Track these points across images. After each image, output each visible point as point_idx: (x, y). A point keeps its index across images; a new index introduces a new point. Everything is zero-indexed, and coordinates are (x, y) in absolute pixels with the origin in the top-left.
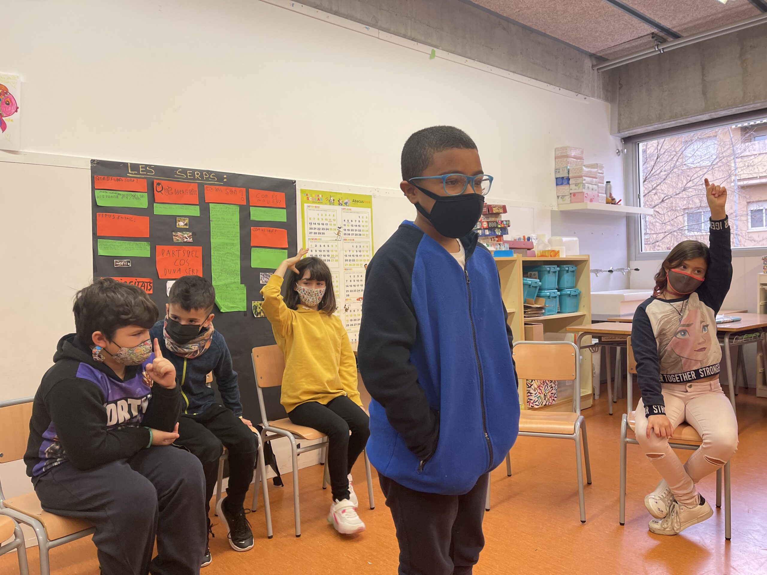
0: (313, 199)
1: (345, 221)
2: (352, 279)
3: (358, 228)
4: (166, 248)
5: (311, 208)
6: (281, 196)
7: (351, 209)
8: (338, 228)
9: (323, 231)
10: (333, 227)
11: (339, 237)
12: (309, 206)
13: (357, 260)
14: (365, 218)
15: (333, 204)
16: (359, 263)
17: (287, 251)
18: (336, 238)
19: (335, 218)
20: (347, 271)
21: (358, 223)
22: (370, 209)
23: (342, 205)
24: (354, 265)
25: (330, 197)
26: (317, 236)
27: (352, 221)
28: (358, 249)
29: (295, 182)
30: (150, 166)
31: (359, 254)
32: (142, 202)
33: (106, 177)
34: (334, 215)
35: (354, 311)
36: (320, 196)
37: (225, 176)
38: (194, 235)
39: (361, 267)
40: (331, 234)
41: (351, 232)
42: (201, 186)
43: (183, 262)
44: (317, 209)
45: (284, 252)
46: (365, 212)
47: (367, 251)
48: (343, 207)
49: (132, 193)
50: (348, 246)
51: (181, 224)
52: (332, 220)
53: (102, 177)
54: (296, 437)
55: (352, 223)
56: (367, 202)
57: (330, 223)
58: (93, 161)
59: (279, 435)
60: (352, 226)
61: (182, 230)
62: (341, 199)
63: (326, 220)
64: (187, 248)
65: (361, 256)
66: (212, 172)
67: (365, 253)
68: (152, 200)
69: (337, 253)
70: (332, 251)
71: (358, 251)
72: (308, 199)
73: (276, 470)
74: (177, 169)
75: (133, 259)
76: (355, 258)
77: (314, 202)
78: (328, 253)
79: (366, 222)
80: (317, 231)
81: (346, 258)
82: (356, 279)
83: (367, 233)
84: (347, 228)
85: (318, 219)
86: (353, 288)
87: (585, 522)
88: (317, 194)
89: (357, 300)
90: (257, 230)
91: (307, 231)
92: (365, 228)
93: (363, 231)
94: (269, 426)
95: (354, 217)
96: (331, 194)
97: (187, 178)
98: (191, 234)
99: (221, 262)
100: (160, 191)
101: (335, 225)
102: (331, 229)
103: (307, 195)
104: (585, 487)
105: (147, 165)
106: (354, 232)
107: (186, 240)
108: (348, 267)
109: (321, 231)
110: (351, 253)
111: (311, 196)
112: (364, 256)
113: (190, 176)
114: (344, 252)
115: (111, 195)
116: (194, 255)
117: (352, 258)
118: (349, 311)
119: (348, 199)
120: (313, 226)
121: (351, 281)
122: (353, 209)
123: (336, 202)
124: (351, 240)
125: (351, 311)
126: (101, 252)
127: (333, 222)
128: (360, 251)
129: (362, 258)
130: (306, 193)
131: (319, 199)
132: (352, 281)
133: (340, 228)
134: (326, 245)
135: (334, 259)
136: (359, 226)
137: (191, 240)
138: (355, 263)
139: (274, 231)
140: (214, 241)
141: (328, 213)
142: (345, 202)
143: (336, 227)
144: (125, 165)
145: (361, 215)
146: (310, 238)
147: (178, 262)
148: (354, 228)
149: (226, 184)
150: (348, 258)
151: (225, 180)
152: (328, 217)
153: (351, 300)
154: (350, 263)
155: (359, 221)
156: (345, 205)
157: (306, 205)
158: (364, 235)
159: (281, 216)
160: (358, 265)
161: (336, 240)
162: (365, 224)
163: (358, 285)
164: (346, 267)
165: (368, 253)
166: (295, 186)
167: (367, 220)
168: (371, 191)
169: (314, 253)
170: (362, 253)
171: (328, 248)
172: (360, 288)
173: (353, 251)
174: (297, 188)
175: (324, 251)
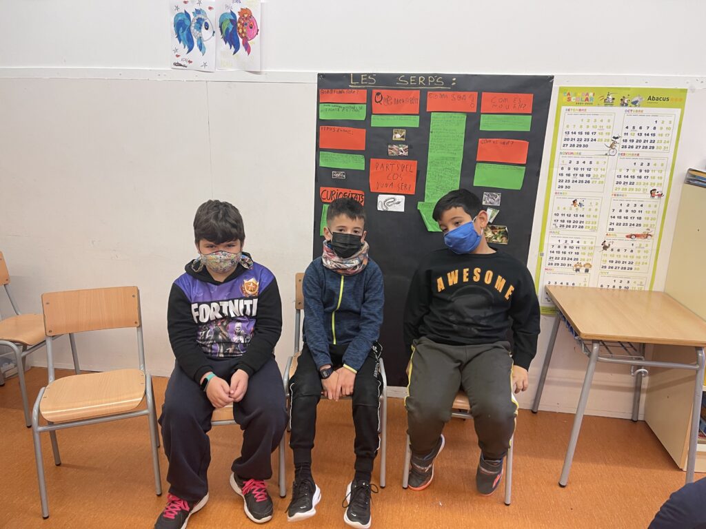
0: (577, 99)
1: (627, 128)
2: (624, 208)
3: (650, 138)
4: (381, 161)
5: (572, 112)
6: (527, 99)
7: (642, 111)
8: (614, 138)
9: (586, 143)
10: (604, 137)
11: (612, 150)
12: (569, 110)
13: (639, 184)
14: (666, 122)
15: (612, 105)
16: (642, 187)
17: (524, 168)
18: (607, 152)
19: (611, 124)
20: (616, 198)
21: (651, 131)
22: (679, 110)
23: (627, 105)
24: (632, 190)
25: (608, 95)
26: (575, 149)
27: (641, 127)
28: (645, 167)
29: (553, 78)
30: (371, 75)
32: (360, 114)
33: (330, 90)
34: (609, 121)
35: (619, 250)
36: (591, 94)
37: (454, 79)
38: (410, 147)
39: (644, 193)
40: (600, 147)
41: (635, 144)
42: (424, 94)
43: (395, 177)
44: (582, 113)
45: (520, 170)
46: (667, 116)
47: (660, 171)
48: (628, 108)
49: (352, 105)
50: (628, 163)
51: (398, 136)
52: (604, 127)
53: (326, 90)
55: (640, 131)
56: (677, 99)
57: (601, 131)
58: (319, 75)
60: (640, 134)
61: (398, 143)
62: (627, 96)
63: (595, 127)
64: (401, 162)
65: (646, 177)
66: (439, 75)
68: (369, 113)
69: (603, 173)
70: (596, 169)
71: (643, 171)
72: (569, 99)
74: (398, 75)
75: (347, 171)
77: (577, 104)
79: (668, 129)
80: (576, 143)
81: (619, 180)
82: (631, 208)
83: (667, 145)
84: (628, 138)
85: (581, 127)
88: (586, 92)
89: (627, 237)
90: (487, 142)
91: (560, 141)
92: (663, 138)
93: (660, 142)
95: (647, 122)
96: (609, 91)
97: (409, 85)
98: (407, 147)
99: (437, 178)
100: (379, 102)
101: (609, 134)
102: (601, 140)
103: (569, 94)
105: (368, 74)
106: (642, 144)
107: (401, 153)
108: (619, 192)
109: (583, 143)
110: (630, 173)
111: (575, 95)
112: (653, 178)
113: (412, 82)
114: (618, 171)
115: (333, 108)
116: (408, 170)
117: (629, 180)
119: (639, 96)
120: (570, 136)
121: (620, 211)
122: (646, 110)
123: (617, 101)
124: (633, 154)
126: (322, 164)
127: (605, 131)
128: (647, 171)
129: (649, 181)
130: (567, 93)
131: (587, 99)
133: (617, 138)
134: (588, 161)
135: (598, 181)
136: (654, 135)
137: (406, 154)
138: (634, 187)
139: (510, 143)
140: (432, 155)
141: (599, 118)
142: (634, 100)
143: (610, 137)
144: (348, 75)
145: (659, 119)
146: (562, 151)
147: (391, 175)
148: (643, 138)
149: (455, 89)
150: (623, 180)
151: (454, 84)
152: (597, 124)
153: (616, 235)
154: (625, 187)
155: (655, 128)
156: (633, 105)
157: (564, 108)
158: (659, 148)
159: (522, 124)
160: (638, 190)
161: (606, 154)
162: (665, 131)
163: (633, 218)
164: (617, 192)
165: (662, 175)
166: (552, 83)
167: (671, 126)
168: (688, 83)
169: (565, 171)
170: (649, 175)
171: (590, 166)
172: (636, 221)
173: (634, 170)
174: (554, 85)
175: (583, 169)
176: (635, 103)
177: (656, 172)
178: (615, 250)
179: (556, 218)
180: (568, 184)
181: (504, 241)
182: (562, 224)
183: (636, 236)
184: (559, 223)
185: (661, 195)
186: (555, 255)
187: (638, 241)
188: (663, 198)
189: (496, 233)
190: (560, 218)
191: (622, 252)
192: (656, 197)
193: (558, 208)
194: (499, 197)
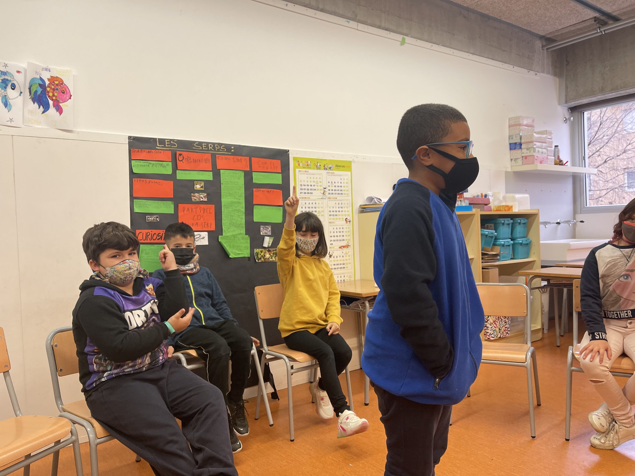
0: (303, 165)
1: (329, 182)
2: (335, 230)
3: (340, 188)
4: (187, 206)
5: (301, 172)
6: (277, 163)
7: (334, 173)
8: (324, 188)
9: (311, 191)
10: (319, 188)
11: (324, 196)
12: (300, 171)
13: (339, 215)
14: (346, 179)
15: (320, 169)
16: (341, 217)
18: (322, 197)
19: (321, 180)
20: (331, 224)
21: (340, 184)
22: (350, 172)
23: (327, 169)
24: (337, 219)
25: (317, 163)
26: (307, 195)
27: (335, 183)
28: (340, 206)
29: (289, 151)
30: (173, 140)
31: (340, 209)
32: (167, 169)
33: (140, 150)
34: (320, 178)
35: (337, 257)
36: (309, 162)
37: (233, 148)
38: (208, 196)
39: (343, 221)
40: (317, 194)
41: (334, 192)
42: (214, 156)
43: (199, 217)
44: (307, 173)
45: (280, 209)
46: (345, 175)
47: (347, 208)
48: (327, 171)
49: (160, 162)
50: (332, 203)
51: (198, 187)
52: (319, 182)
53: (137, 150)
54: (290, 359)
55: (335, 184)
56: (348, 167)
57: (317, 184)
58: (130, 137)
59: (276, 358)
60: (335, 186)
61: (198, 191)
62: (326, 164)
63: (314, 182)
64: (203, 206)
65: (342, 211)
66: (222, 144)
67: (346, 209)
68: (175, 168)
69: (322, 209)
70: (319, 208)
71: (340, 208)
72: (299, 165)
73: (274, 386)
74: (194, 142)
75: (161, 215)
76: (338, 213)
77: (304, 168)
78: (315, 210)
79: (347, 183)
80: (306, 191)
81: (330, 213)
82: (338, 230)
83: (348, 192)
84: (331, 188)
85: (307, 181)
86: (336, 238)
87: (534, 437)
88: (307, 160)
89: (340, 248)
90: (258, 191)
92: (346, 188)
93: (344, 190)
94: (269, 350)
95: (337, 179)
96: (318, 160)
97: (202, 150)
98: (206, 195)
99: (229, 217)
100: (182, 161)
101: (321, 186)
102: (318, 190)
103: (298, 162)
104: (535, 408)
105: (171, 140)
106: (337, 192)
107: (202, 200)
108: (332, 221)
109: (310, 191)
110: (334, 209)
111: (302, 162)
112: (345, 211)
113: (204, 148)
114: (329, 208)
115: (143, 164)
116: (208, 211)
117: (335, 213)
118: (332, 257)
119: (331, 164)
120: (303, 187)
121: (334, 232)
122: (336, 172)
123: (322, 167)
124: (334, 198)
125: (334, 257)
126: (136, 210)
127: (319, 184)
128: (342, 208)
129: (343, 213)
130: (297, 160)
131: (308, 165)
132: (335, 232)
133: (325, 188)
134: (314, 202)
135: (321, 214)
136: (341, 186)
137: (206, 200)
138: (337, 217)
139: (272, 192)
140: (224, 200)
141: (315, 176)
142: (329, 167)
143: (322, 188)
144: (155, 140)
145: (342, 178)
147: (196, 217)
148: (337, 188)
149: (233, 154)
150: (332, 213)
151: (233, 151)
152: (315, 180)
153: (334, 248)
154: (333, 218)
155: (341, 183)
156: (329, 169)
157: (297, 170)
158: (345, 194)
159: (277, 179)
160: (340, 219)
161: (322, 198)
162: (345, 185)
163: (340, 236)
164: (330, 221)
165: (348, 209)
166: (289, 154)
167: (348, 181)
168: (351, 158)
170: (343, 209)
171: (315, 206)
172: (341, 238)
173: (336, 207)
174: (290, 156)
175: (312, 208)
176: (330, 168)
177: (346, 208)
178: (335, 257)
183: (344, 247)
185: (350, 221)
187: (345, 250)
188: (351, 223)
189: (271, 254)
191: (338, 258)
192: (348, 223)
194: (270, 229)
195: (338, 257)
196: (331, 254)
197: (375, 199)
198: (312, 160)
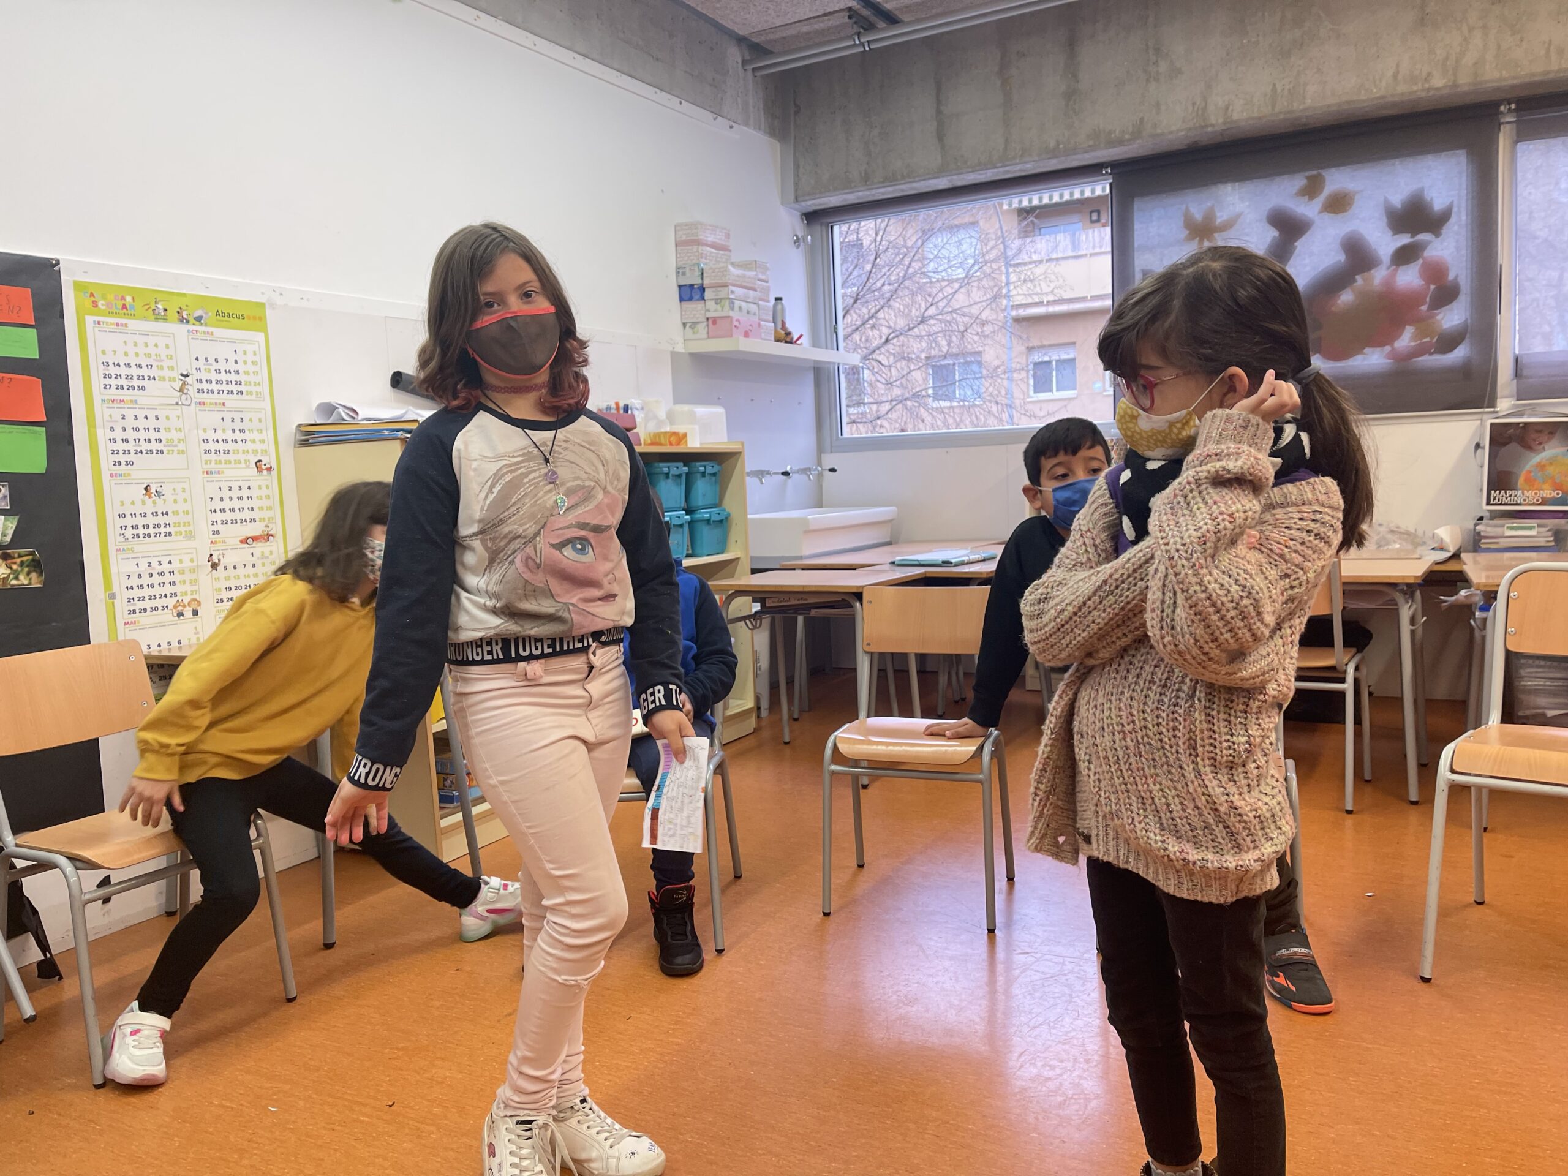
0: (109, 305)
1: (197, 359)
2: (226, 494)
3: (233, 377)
5: (104, 327)
6: (22, 296)
7: (212, 333)
8: (182, 375)
9: (141, 383)
10: (167, 373)
11: (184, 397)
12: (99, 323)
13: (237, 452)
14: (250, 354)
15: (165, 320)
17: (44, 429)
18: (177, 400)
19: (171, 352)
20: (210, 477)
21: (232, 367)
22: (262, 334)
23: (188, 322)
24: (228, 462)
25: (156, 303)
26: (126, 394)
27: (216, 360)
28: (237, 425)
29: (58, 262)
31: (239, 436)
34: (167, 346)
35: (235, 567)
36: (129, 299)
39: (248, 467)
40: (160, 392)
41: (215, 387)
44: (120, 329)
45: (35, 432)
46: (250, 341)
47: (260, 431)
48: (191, 327)
50: (211, 418)
52: (163, 357)
54: (79, 864)
55: (216, 366)
56: (254, 318)
57: (160, 364)
59: (42, 866)
60: (218, 371)
62: (184, 308)
63: (148, 355)
65: (244, 441)
67: (256, 435)
69: (181, 435)
70: (168, 430)
71: (237, 432)
72: (95, 304)
73: (43, 945)
76: (230, 446)
77: (111, 314)
78: (157, 435)
79: (255, 363)
80: (124, 382)
81: (207, 447)
82: (235, 493)
83: (259, 389)
84: (204, 376)
85: (126, 354)
86: (229, 516)
87: (723, 950)
88: (121, 293)
89: (242, 542)
91: (97, 381)
92: (252, 378)
93: (248, 383)
94: (17, 845)
95: (224, 351)
96: (157, 295)
101: (172, 368)
102: (163, 379)
103: (92, 295)
104: (729, 885)
106: (224, 387)
108: (212, 467)
109: (135, 383)
110: (220, 435)
111: (104, 297)
112: (254, 441)
114: (201, 432)
117: (221, 446)
118: (220, 568)
119: (202, 308)
120: (112, 370)
121: (222, 499)
122: (219, 332)
123: (172, 314)
124: (216, 404)
125: (226, 568)
127: (167, 363)
128: (242, 431)
129: (249, 446)
130: (87, 291)
131: (124, 307)
132: (226, 499)
133: (187, 376)
134: (151, 415)
135: (175, 449)
136: (237, 372)
138: (231, 457)
139: (6, 381)
141: (151, 340)
142: (197, 314)
143: (176, 374)
145: (240, 348)
146: (106, 397)
148: (224, 377)
150: (212, 446)
152: (151, 350)
153: (224, 542)
154: (218, 458)
155: (236, 362)
156: (197, 323)
157: (90, 320)
158: (250, 393)
159: (22, 344)
160: (238, 462)
161: (177, 404)
162: (251, 368)
163: (242, 509)
164: (208, 467)
165: (264, 436)
166: (59, 271)
167: (256, 358)
168: (263, 293)
169: (118, 434)
170: (247, 436)
171: (156, 424)
172: (247, 515)
173: (224, 430)
174: (64, 277)
175: (147, 429)
176: (199, 319)
177: (255, 432)
178: (230, 568)
179: (123, 522)
180: (128, 458)
181: (34, 581)
182: (135, 532)
183: (254, 539)
184: (129, 532)
185: (270, 469)
186: (136, 593)
187: (259, 548)
188: (274, 473)
189: (15, 567)
190: (129, 521)
191: (241, 571)
192: (265, 472)
193: (122, 504)
194: (4, 491)
195: (240, 567)
196: (215, 559)
197: (341, 410)
198: (135, 292)
